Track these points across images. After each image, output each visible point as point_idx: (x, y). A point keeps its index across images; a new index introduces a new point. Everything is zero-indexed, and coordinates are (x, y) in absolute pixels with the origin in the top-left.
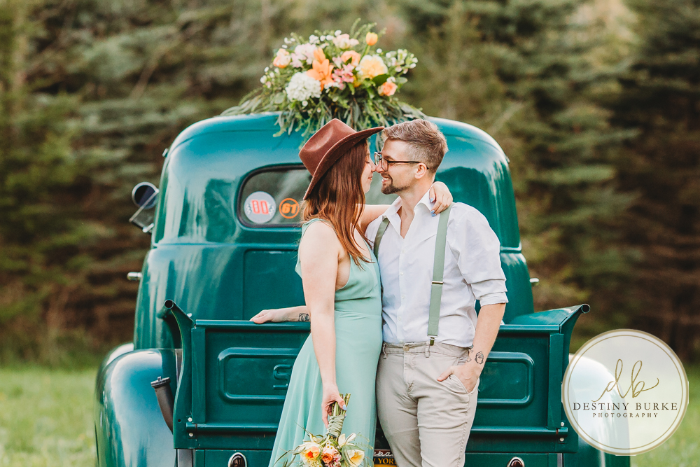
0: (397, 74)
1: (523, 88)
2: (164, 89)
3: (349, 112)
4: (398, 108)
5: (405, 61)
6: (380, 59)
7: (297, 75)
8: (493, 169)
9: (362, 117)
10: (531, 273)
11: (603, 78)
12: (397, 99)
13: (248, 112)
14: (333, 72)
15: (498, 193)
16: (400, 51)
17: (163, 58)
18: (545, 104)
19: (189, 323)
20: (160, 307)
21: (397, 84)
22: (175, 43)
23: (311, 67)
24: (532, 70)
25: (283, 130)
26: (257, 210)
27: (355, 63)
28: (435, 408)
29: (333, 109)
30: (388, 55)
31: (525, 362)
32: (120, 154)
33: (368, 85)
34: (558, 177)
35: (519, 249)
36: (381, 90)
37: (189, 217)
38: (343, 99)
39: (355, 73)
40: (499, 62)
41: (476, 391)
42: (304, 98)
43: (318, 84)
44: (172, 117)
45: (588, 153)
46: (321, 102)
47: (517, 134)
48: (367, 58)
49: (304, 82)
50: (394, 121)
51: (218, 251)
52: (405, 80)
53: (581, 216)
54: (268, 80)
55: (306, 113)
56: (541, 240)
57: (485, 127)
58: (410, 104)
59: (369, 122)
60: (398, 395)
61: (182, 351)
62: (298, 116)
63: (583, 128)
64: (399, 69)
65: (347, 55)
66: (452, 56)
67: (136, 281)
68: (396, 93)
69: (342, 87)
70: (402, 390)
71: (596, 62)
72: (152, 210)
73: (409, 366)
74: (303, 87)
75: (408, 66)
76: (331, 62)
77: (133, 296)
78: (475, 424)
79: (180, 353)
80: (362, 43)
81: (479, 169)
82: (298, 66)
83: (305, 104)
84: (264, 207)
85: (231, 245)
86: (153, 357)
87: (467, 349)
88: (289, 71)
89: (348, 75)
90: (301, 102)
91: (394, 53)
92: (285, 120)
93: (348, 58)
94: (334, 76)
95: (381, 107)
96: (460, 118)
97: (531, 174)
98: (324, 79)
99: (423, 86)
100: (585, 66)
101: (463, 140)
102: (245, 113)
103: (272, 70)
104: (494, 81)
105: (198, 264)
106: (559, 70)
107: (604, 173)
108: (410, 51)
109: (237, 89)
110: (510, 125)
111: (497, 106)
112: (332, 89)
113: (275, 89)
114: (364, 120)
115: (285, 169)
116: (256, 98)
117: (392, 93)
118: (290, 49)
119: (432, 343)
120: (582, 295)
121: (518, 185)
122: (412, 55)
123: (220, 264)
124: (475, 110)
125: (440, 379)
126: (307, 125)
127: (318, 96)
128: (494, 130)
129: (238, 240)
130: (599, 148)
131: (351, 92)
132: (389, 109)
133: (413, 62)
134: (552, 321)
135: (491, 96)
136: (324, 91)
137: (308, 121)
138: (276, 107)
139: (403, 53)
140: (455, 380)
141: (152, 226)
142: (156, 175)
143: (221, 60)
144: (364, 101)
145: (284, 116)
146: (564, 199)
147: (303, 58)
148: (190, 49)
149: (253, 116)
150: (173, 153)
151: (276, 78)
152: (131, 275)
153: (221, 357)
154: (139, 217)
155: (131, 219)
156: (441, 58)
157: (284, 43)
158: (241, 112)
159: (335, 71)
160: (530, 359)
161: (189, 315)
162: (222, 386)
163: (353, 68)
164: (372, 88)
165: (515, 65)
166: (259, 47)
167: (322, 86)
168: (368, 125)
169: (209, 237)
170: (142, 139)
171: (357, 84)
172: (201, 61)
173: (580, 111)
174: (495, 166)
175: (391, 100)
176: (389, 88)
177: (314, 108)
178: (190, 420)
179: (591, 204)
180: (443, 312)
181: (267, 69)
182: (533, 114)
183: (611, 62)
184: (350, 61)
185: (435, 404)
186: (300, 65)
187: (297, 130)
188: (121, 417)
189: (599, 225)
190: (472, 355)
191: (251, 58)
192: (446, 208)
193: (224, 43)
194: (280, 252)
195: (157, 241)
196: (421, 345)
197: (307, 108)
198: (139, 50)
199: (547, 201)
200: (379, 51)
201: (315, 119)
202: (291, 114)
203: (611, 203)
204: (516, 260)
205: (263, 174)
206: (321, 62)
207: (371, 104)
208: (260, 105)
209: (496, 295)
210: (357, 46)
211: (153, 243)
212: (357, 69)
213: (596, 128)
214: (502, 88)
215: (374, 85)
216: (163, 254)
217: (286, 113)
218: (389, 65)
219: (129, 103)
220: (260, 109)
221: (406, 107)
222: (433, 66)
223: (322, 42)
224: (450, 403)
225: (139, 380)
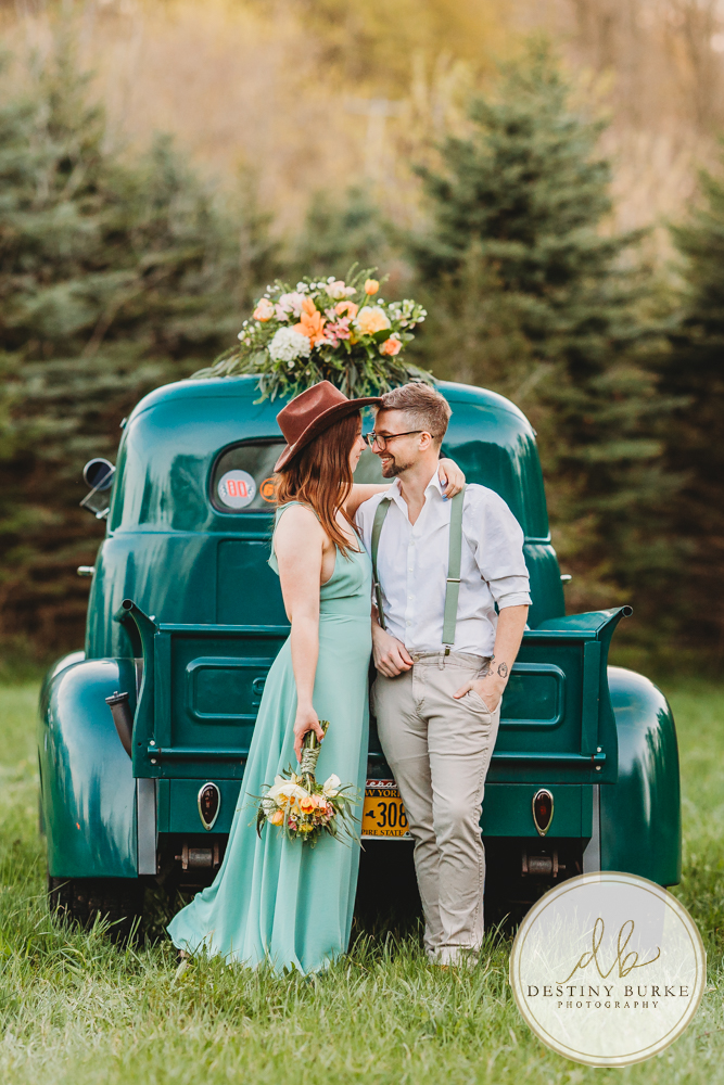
0: (401, 330)
1: (554, 346)
2: (123, 346)
3: (344, 375)
4: (403, 370)
5: (411, 313)
6: (381, 312)
7: (282, 330)
8: (517, 443)
9: (360, 381)
10: (562, 569)
11: (649, 335)
12: (401, 359)
13: (223, 375)
14: (325, 327)
15: (522, 472)
16: (406, 302)
17: (121, 310)
18: (580, 366)
19: (151, 627)
20: (117, 608)
21: (401, 341)
22: (136, 292)
23: (298, 320)
24: (564, 325)
25: (265, 396)
26: (233, 492)
27: (352, 316)
28: (451, 730)
29: (325, 371)
30: (392, 306)
31: (554, 675)
32: (69, 424)
33: (367, 342)
34: (595, 453)
35: (548, 539)
36: (383, 349)
37: (152, 500)
38: (337, 360)
39: (351, 327)
40: (524, 315)
41: (498, 711)
42: (289, 357)
43: (307, 340)
44: (132, 380)
45: (631, 425)
46: (310, 363)
47: (547, 402)
48: (366, 309)
49: (290, 339)
50: (398, 385)
51: (187, 541)
52: (411, 337)
53: (623, 500)
54: (247, 336)
55: (293, 375)
56: (574, 529)
57: (507, 393)
58: (418, 365)
59: (368, 387)
60: (405, 714)
61: (143, 660)
62: (283, 379)
63: (626, 395)
64: (404, 324)
65: (342, 306)
66: (469, 308)
67: (88, 576)
68: (401, 353)
69: (336, 345)
70: (410, 708)
71: (642, 316)
72: (108, 492)
73: (420, 680)
74: (289, 345)
75: (415, 320)
76: (323, 314)
77: (85, 595)
78: (497, 749)
79: (141, 663)
80: (360, 292)
81: (501, 444)
82: (283, 320)
83: (291, 365)
84: (242, 488)
85: (202, 534)
86: (108, 668)
87: (488, 660)
88: (273, 325)
89: (343, 330)
90: (286, 363)
91: (399, 304)
92: (268, 385)
93: (343, 310)
94: (326, 331)
95: (383, 369)
96: (477, 382)
97: (563, 450)
98: (315, 335)
99: (433, 344)
100: (628, 321)
101: (481, 408)
102: (219, 375)
103: (252, 324)
104: (518, 338)
105: (163, 556)
106: (597, 325)
107: (651, 449)
108: (418, 301)
109: (210, 348)
110: (537, 391)
111: (522, 369)
112: (323, 347)
113: (255, 347)
114: (362, 384)
115: (267, 442)
116: (232, 358)
117: (396, 352)
118: (274, 299)
119: (447, 653)
120: (624, 595)
121: (547, 463)
122: (420, 307)
123: (190, 556)
124: (495, 373)
125: (457, 696)
126: (293, 390)
127: (307, 356)
128: (518, 396)
129: (212, 528)
130: (645, 419)
131: (346, 351)
132: (392, 371)
133: (421, 315)
134: (587, 625)
135: (515, 356)
136: (314, 349)
137: (296, 385)
138: (257, 368)
139: (409, 304)
140: (474, 697)
141: (107, 510)
142: (112, 450)
143: (190, 312)
144: (363, 362)
145: (265, 379)
146: (602, 480)
147: (289, 310)
148: (154, 298)
149: (228, 379)
150: (133, 424)
151: (256, 333)
152: (82, 569)
153: (190, 668)
154: (91, 500)
155: (83, 503)
156: (455, 310)
157: (267, 292)
158: (213, 374)
159: (328, 326)
160: (560, 671)
161: (152, 618)
162: (191, 704)
163: (349, 322)
164: (372, 345)
165: (544, 319)
166: (237, 296)
167: (312, 343)
168: (367, 390)
169: (176, 524)
170: (96, 407)
171: (355, 342)
172: (168, 313)
173: (622, 375)
174: (520, 440)
175: (394, 360)
176: (393, 346)
177: (302, 369)
178: (152, 743)
179: (633, 486)
180: (460, 615)
181: (245, 323)
182: (565, 378)
183: (658, 315)
184: (345, 313)
185: (451, 726)
186: (286, 318)
187: (281, 396)
188: (68, 740)
189: (644, 510)
190: (494, 667)
191: (227, 310)
192: (460, 491)
193: (195, 291)
194: (261, 543)
195: (113, 529)
196: (434, 655)
197: (294, 369)
198: (93, 299)
199: (582, 482)
200: (381, 301)
201: (304, 383)
202: (274, 377)
203: (658, 485)
204: (544, 552)
205: (240, 449)
206: (311, 315)
207: (370, 365)
208: (238, 366)
209: (518, 594)
210: (354, 295)
211: (109, 532)
212: (354, 324)
213: (640, 395)
214: (528, 346)
215: (375, 342)
216: (119, 544)
217: (269, 376)
218: (393, 318)
219: (81, 364)
220: (237, 370)
221: (412, 369)
222: (446, 321)
223: (312, 291)
224: (469, 724)
225: (91, 695)
